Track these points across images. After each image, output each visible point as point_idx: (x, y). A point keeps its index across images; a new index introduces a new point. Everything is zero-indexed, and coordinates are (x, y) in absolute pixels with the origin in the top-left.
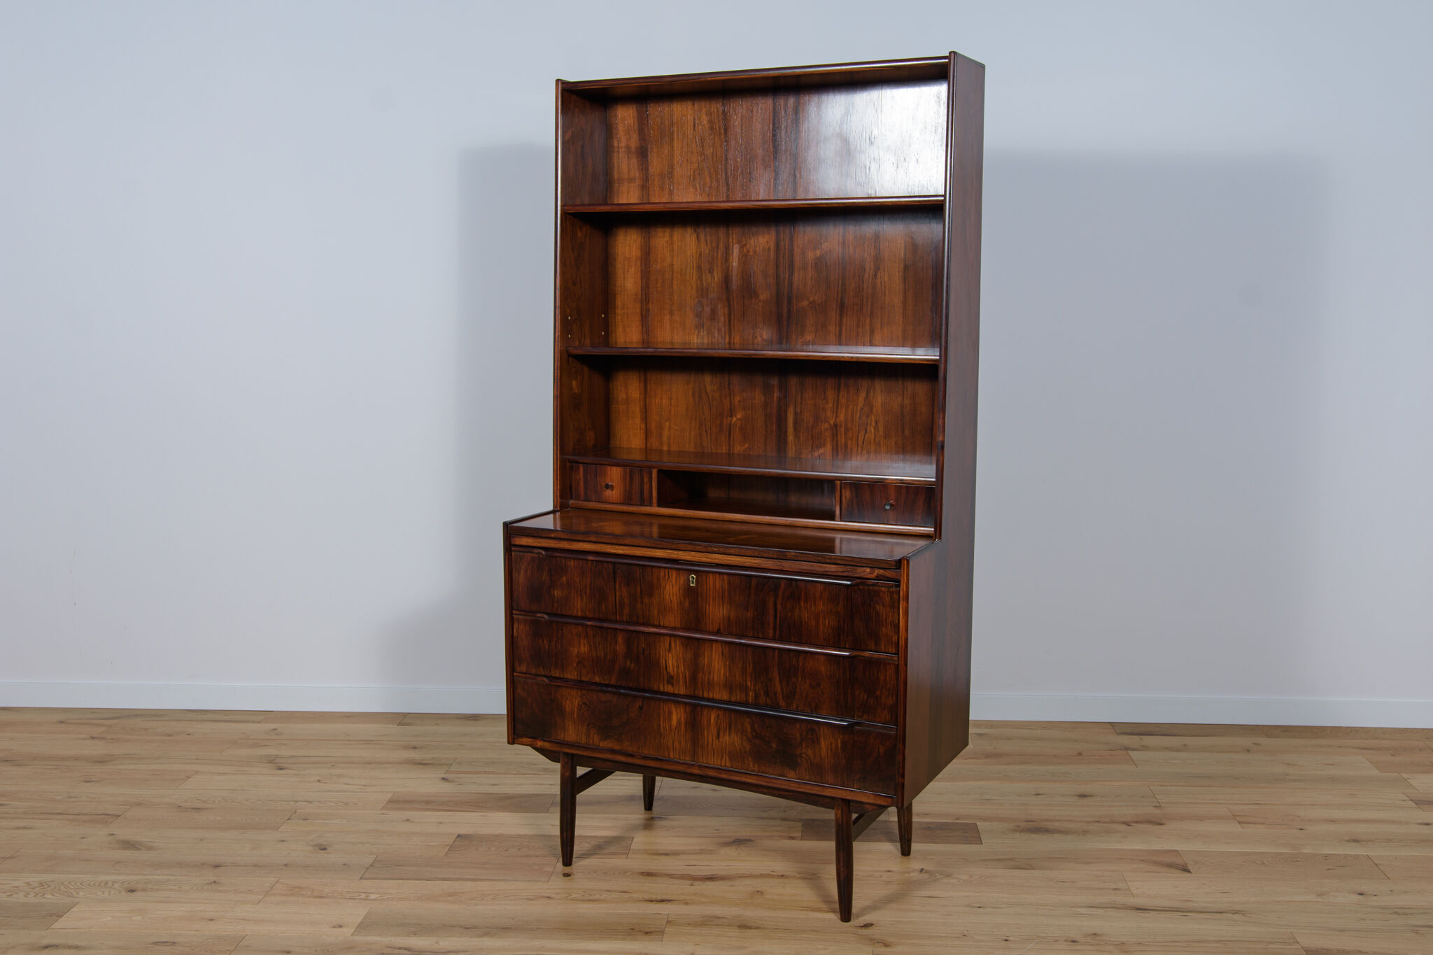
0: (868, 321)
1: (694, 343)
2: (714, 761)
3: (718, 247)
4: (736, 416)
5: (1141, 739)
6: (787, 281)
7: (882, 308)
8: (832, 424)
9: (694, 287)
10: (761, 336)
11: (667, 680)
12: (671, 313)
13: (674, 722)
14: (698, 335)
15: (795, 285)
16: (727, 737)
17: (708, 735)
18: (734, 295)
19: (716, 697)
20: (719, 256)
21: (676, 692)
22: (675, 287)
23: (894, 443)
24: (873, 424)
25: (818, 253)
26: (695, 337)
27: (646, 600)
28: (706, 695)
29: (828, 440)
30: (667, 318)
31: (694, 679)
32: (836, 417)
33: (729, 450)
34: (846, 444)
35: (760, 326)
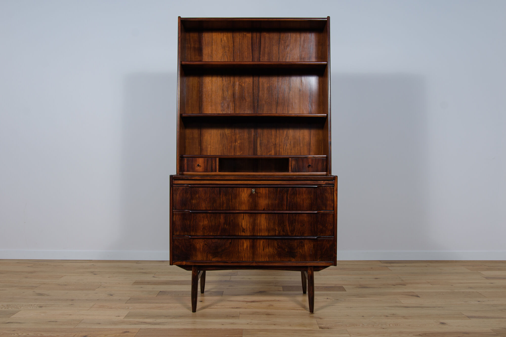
2: (261, 259)
3: (230, 83)
4: (237, 142)
6: (257, 95)
8: (274, 143)
9: (221, 97)
11: (242, 231)
13: (245, 247)
15: (260, 96)
16: (267, 250)
17: (259, 250)
18: (237, 99)
19: (262, 235)
20: (231, 86)
21: (246, 235)
22: (213, 97)
23: (297, 149)
24: (289, 143)
25: (269, 85)
27: (233, 201)
28: (258, 234)
29: (273, 149)
30: (210, 108)
31: (253, 229)
32: (276, 141)
33: (235, 154)
34: (279, 150)
35: (247, 110)
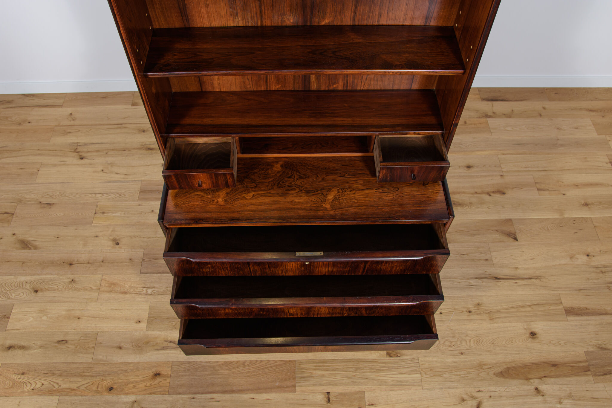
10: (289, 20)
14: (233, 20)
33: (267, 88)
34: (353, 82)
35: (288, 13)
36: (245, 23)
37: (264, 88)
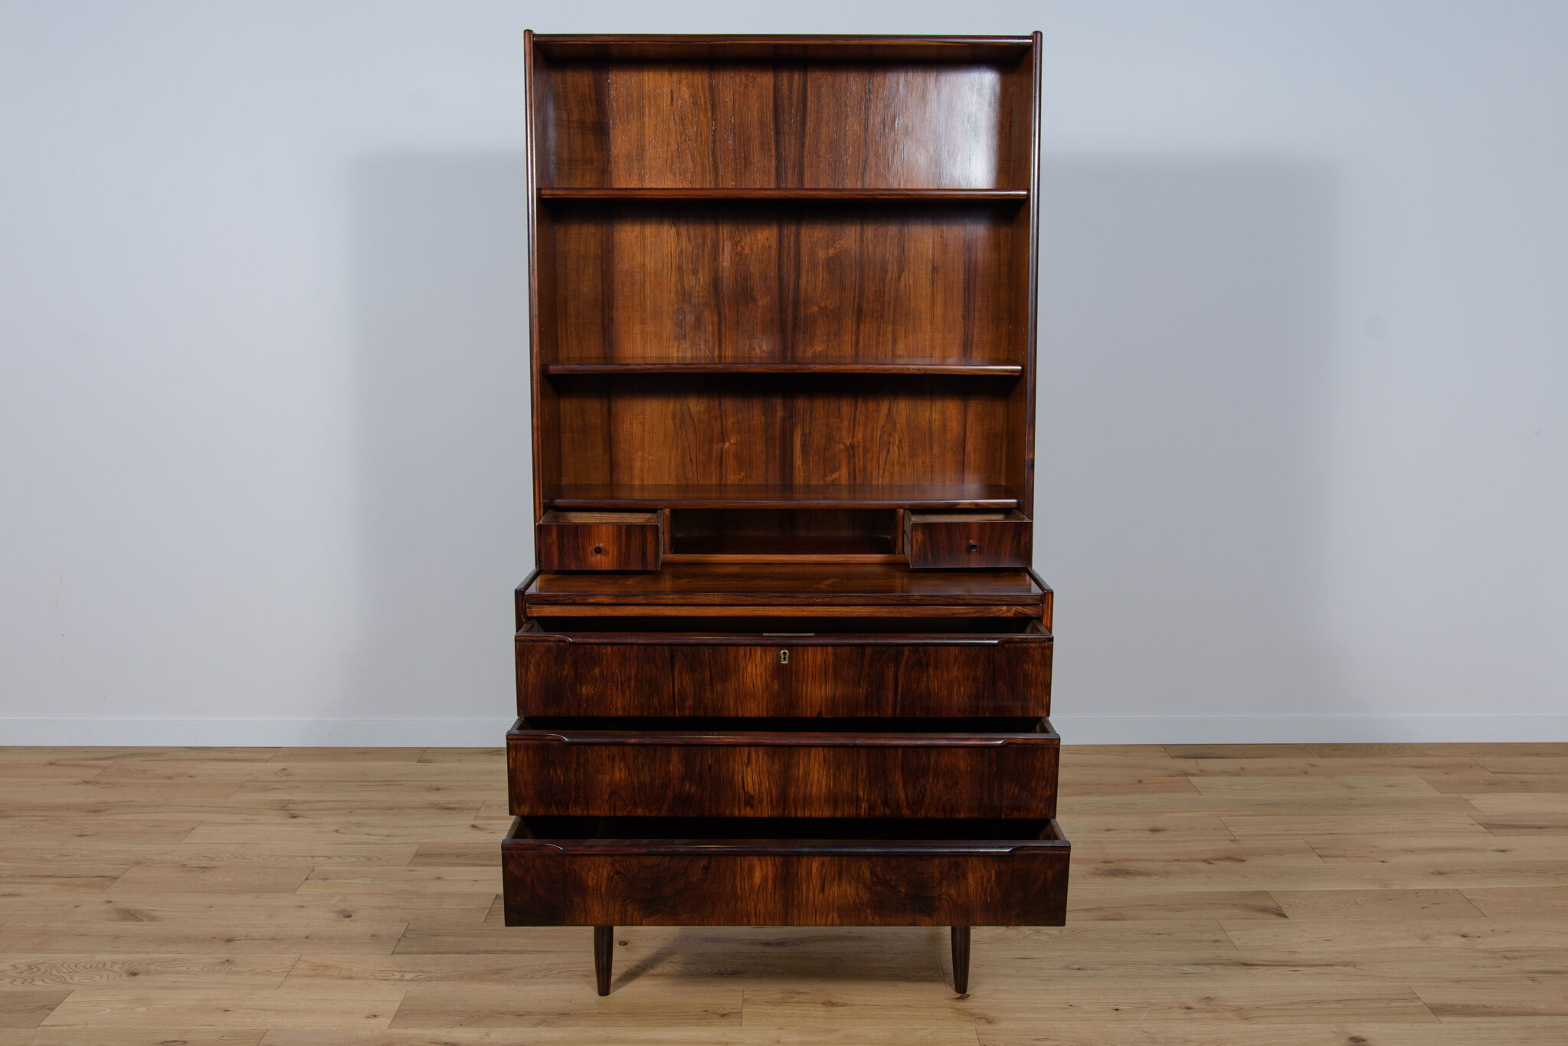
0: (890, 328)
1: (673, 357)
3: (704, 244)
4: (729, 441)
5: (1197, 763)
6: (792, 284)
7: (906, 314)
8: (848, 444)
9: (673, 291)
10: (760, 347)
11: (745, 803)
12: (643, 322)
13: (757, 880)
14: (678, 347)
15: (802, 288)
16: (836, 890)
18: (726, 300)
19: (814, 816)
20: (706, 253)
21: (758, 816)
22: (648, 291)
23: (921, 462)
24: (897, 443)
25: (831, 252)
26: (675, 350)
27: (718, 686)
28: (800, 815)
29: (844, 462)
30: (638, 327)
31: (783, 797)
32: (853, 437)
33: (721, 480)
34: (865, 466)
35: (759, 335)
36: (694, 352)
37: (716, 480)
